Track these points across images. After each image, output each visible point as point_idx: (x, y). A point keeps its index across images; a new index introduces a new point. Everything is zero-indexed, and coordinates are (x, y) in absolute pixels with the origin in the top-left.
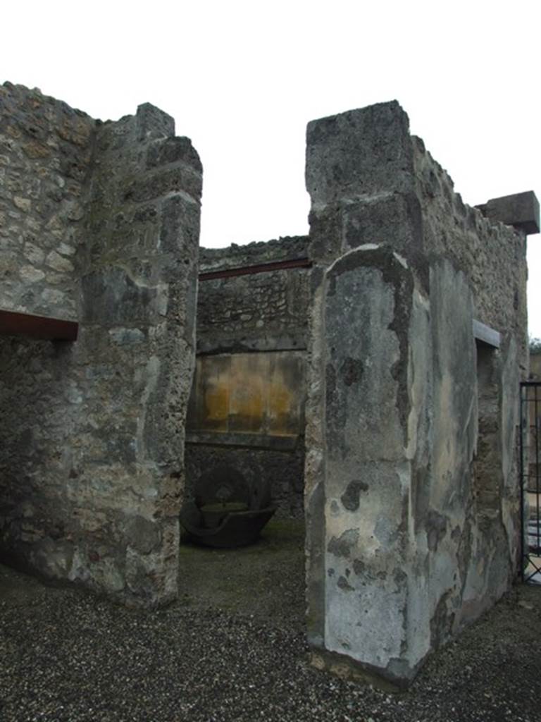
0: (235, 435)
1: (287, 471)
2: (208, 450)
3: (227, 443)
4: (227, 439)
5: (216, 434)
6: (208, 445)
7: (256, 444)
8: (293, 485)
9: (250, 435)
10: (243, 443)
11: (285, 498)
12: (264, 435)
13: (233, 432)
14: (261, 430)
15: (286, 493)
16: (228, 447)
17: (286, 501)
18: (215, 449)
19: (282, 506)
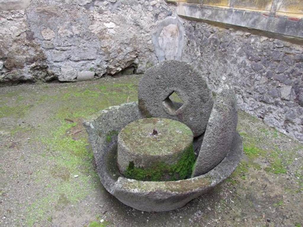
0: (236, 12)
1: (293, 71)
2: (209, 28)
3: (226, 22)
4: (227, 17)
5: (217, 10)
6: (209, 22)
7: (259, 27)
8: (297, 92)
9: (254, 13)
10: (243, 25)
11: (282, 106)
12: (273, 15)
13: (234, 9)
14: (270, 6)
15: (283, 99)
16: (227, 26)
17: (282, 110)
18: (215, 28)
19: (274, 113)
